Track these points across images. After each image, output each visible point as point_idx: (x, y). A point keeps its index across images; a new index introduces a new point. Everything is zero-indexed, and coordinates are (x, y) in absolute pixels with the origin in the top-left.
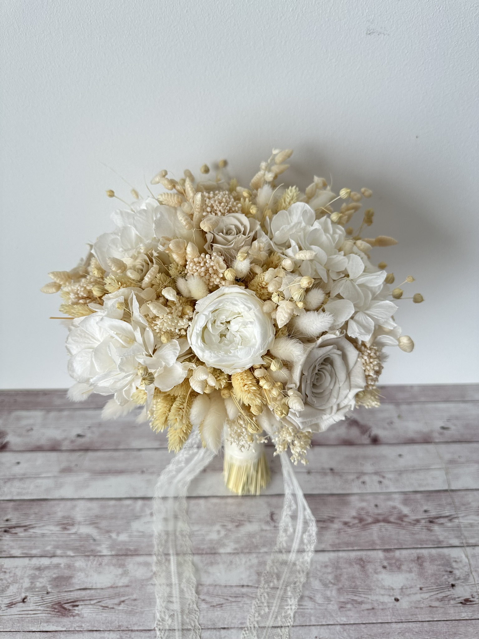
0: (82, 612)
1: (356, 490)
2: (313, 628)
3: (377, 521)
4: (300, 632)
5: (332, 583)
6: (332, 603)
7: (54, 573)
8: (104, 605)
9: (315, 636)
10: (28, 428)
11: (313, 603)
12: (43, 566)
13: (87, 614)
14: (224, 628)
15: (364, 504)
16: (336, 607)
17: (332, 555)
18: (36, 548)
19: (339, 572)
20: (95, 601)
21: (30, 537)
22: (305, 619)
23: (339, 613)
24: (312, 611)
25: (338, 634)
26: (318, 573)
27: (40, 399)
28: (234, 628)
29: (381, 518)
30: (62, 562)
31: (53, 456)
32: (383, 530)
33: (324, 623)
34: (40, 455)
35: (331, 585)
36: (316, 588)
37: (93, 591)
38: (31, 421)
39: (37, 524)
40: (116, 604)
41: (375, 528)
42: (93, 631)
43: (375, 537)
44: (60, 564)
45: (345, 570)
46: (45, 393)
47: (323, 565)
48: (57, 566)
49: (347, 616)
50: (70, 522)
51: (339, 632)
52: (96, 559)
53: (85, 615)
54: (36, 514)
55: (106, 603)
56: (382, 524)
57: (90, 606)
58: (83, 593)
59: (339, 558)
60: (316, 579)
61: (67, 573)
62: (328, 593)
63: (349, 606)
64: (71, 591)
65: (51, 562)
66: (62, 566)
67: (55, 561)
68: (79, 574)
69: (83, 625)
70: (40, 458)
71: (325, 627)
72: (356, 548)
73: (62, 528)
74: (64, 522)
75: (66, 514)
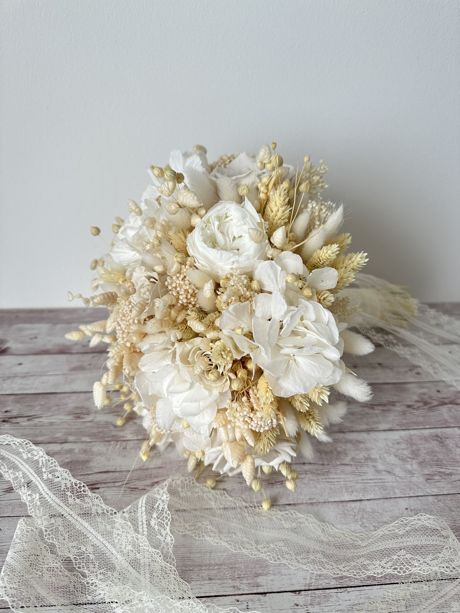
0: (105, 494)
1: (411, 380)
2: (400, 499)
3: (443, 404)
4: (386, 504)
5: (410, 458)
6: (416, 475)
7: (67, 458)
8: (132, 487)
9: (404, 508)
10: (33, 336)
11: (393, 476)
12: (51, 452)
13: (111, 496)
14: (290, 505)
15: (425, 390)
16: (421, 479)
17: (402, 433)
18: (42, 435)
19: (414, 447)
20: (120, 484)
21: (35, 425)
22: (387, 492)
23: (427, 485)
24: (394, 484)
25: (432, 504)
26: (391, 449)
27: (45, 315)
28: (302, 503)
29: (446, 401)
30: (77, 447)
31: (63, 357)
32: (453, 410)
33: (412, 495)
34: (46, 357)
35: (409, 460)
36: (393, 463)
37: (117, 474)
38: (36, 332)
39: (43, 414)
40: (148, 485)
41: (444, 410)
43: (446, 416)
44: (74, 449)
45: (422, 446)
46: (50, 311)
47: (395, 442)
48: (70, 451)
49: (438, 487)
50: (84, 411)
51: (433, 503)
52: (119, 443)
53: (108, 498)
54: (41, 405)
55: (135, 485)
56: (450, 406)
57: (115, 489)
58: (105, 476)
59: (411, 435)
60: (390, 454)
61: (82, 457)
62: (409, 467)
63: (437, 478)
64: (88, 474)
66: (76, 451)
67: (67, 446)
68: (98, 458)
70: (46, 360)
71: (415, 498)
72: (428, 427)
73: (74, 417)
74: (78, 412)
75: (79, 405)
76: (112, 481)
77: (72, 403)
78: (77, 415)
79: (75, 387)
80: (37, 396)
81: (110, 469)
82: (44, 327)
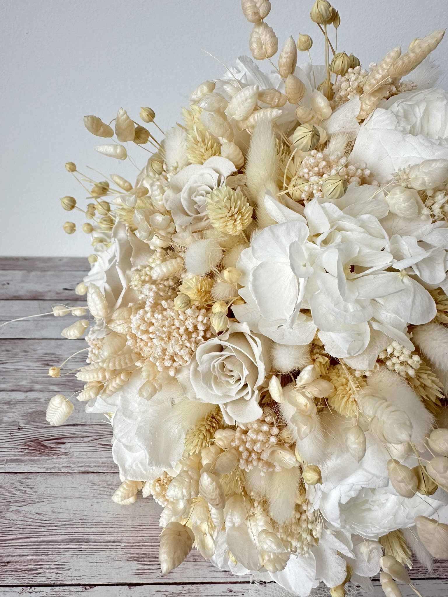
0: (71, 450)
7: (30, 408)
8: (103, 443)
10: (5, 282)
12: (14, 401)
13: (78, 453)
18: (5, 382)
20: (90, 439)
27: (20, 263)
34: (17, 303)
37: (87, 428)
38: (8, 278)
39: (8, 360)
42: (88, 472)
44: (39, 399)
50: (55, 359)
53: (75, 454)
54: (7, 351)
57: (84, 444)
58: (73, 429)
65: (27, 397)
66: (42, 400)
67: (32, 395)
69: (73, 466)
70: (17, 305)
73: (43, 364)
74: (47, 359)
75: (49, 352)
76: (80, 435)
77: (41, 349)
78: (46, 362)
79: (45, 334)
80: (4, 341)
81: (79, 423)
82: (18, 274)
